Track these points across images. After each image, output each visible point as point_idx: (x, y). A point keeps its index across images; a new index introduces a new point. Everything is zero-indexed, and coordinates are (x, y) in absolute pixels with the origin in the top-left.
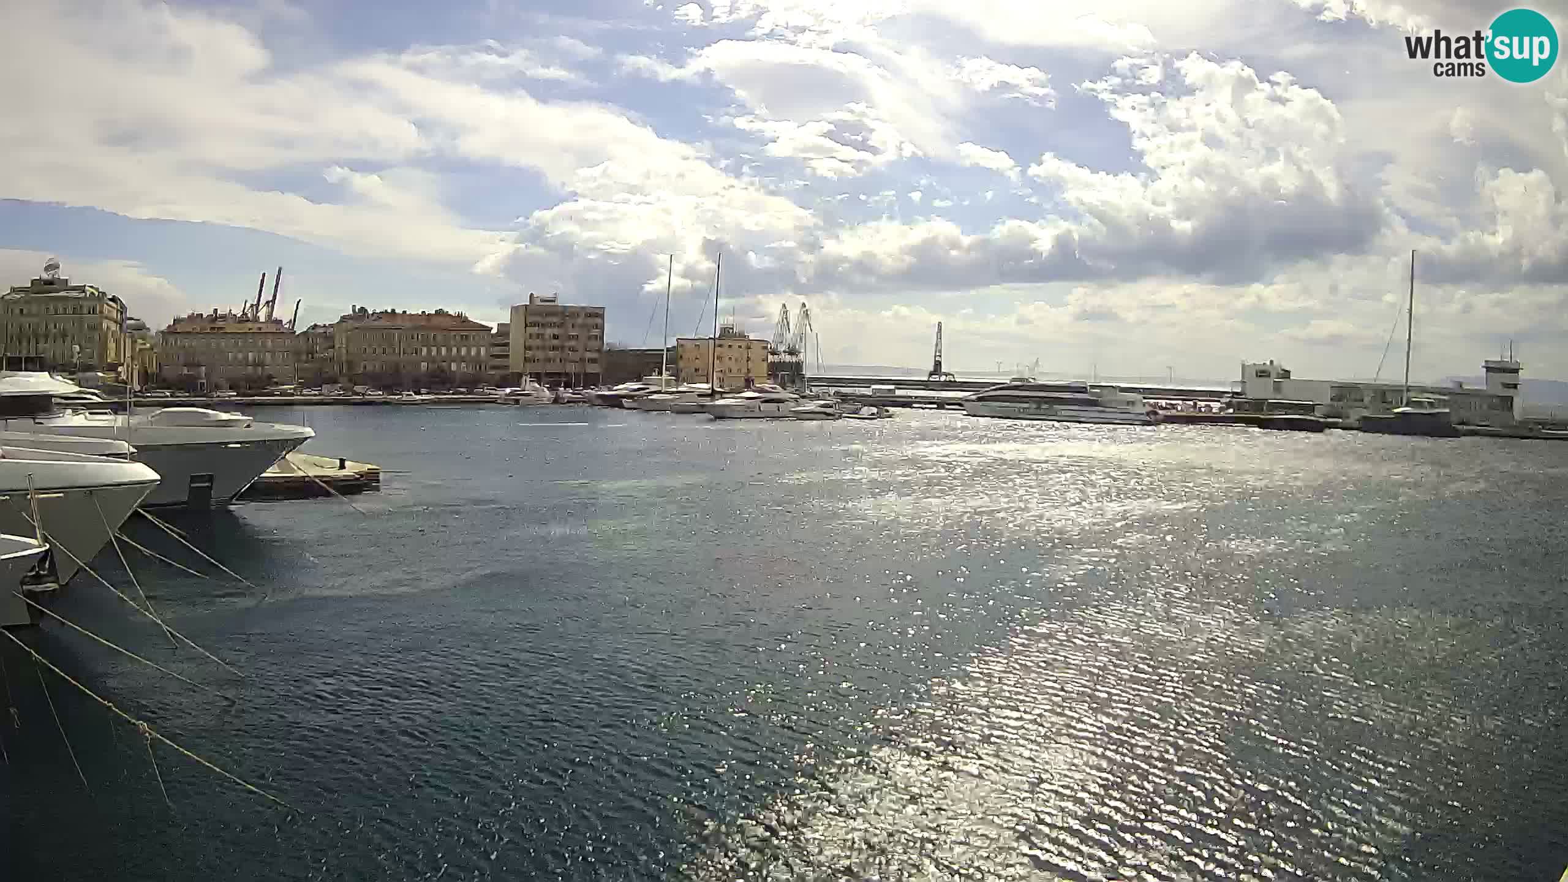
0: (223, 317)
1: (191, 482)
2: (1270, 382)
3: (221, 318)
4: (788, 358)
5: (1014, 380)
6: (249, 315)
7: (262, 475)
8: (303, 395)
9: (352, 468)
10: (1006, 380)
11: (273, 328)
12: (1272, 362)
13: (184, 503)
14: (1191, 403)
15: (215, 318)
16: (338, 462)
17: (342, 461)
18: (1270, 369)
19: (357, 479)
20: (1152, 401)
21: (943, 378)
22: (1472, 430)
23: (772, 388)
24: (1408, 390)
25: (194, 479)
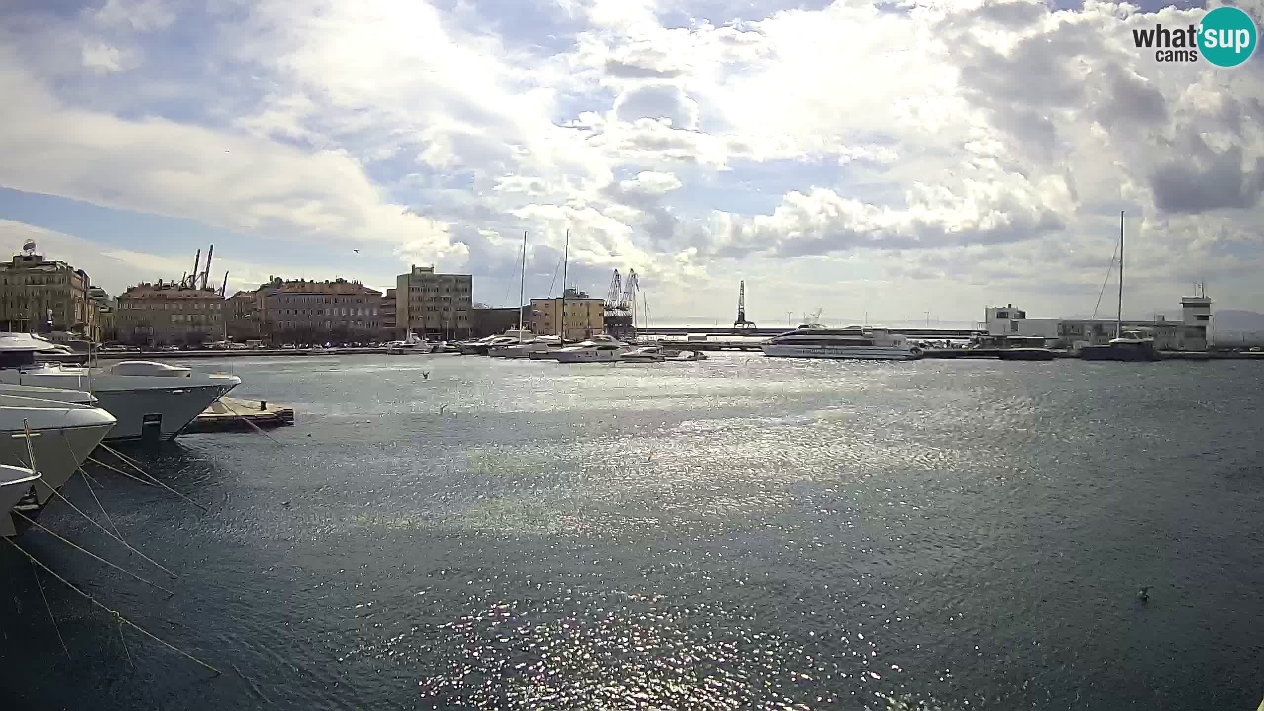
0: (167, 287)
1: (145, 420)
2: (1007, 322)
3: (165, 286)
4: (620, 313)
5: (801, 327)
6: (187, 284)
7: (201, 415)
8: (232, 349)
9: (271, 409)
10: (796, 326)
11: (206, 295)
12: (1010, 306)
13: (139, 437)
14: (945, 340)
15: (161, 286)
16: (260, 404)
17: (263, 403)
18: (1009, 311)
19: (276, 417)
20: (914, 340)
21: (746, 326)
22: (1172, 355)
23: (607, 337)
24: (1121, 324)
25: (145, 418)
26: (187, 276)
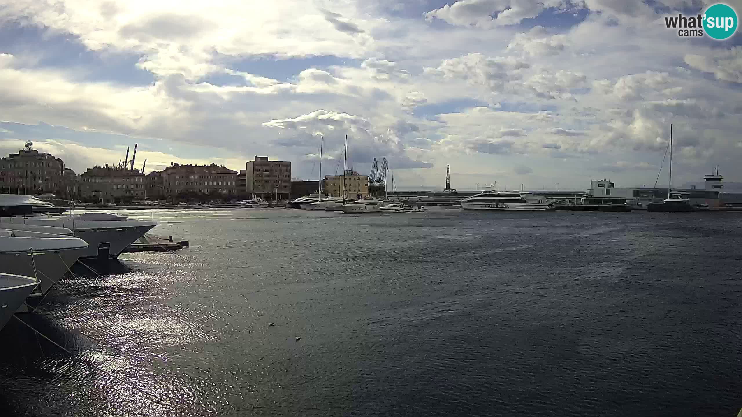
0: (111, 168)
1: (99, 247)
2: (604, 189)
4: (377, 184)
5: (485, 191)
6: (122, 167)
7: (131, 244)
8: (149, 205)
10: (481, 192)
11: (133, 173)
12: (605, 179)
13: (96, 257)
14: (567, 200)
15: (107, 168)
16: (169, 238)
18: (604, 183)
19: (178, 245)
20: (550, 200)
21: (451, 191)
23: (371, 198)
24: (670, 191)
26: (122, 162)
